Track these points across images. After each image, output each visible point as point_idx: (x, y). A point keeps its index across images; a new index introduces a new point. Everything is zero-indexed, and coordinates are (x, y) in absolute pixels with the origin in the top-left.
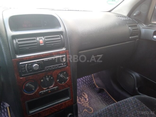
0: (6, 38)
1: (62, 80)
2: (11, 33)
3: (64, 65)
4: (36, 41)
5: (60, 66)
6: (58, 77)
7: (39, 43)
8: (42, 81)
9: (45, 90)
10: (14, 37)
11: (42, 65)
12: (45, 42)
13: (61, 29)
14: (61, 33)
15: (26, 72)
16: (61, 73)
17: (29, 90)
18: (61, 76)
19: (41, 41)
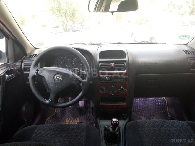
0: (96, 62)
1: (122, 90)
2: (99, 60)
3: (124, 80)
4: (110, 65)
5: (121, 80)
6: (119, 88)
7: (111, 66)
8: (110, 87)
9: (111, 93)
10: (100, 62)
11: (111, 78)
12: (114, 66)
13: (126, 59)
14: (125, 61)
15: (102, 80)
16: (122, 85)
17: (102, 90)
18: (122, 87)
19: (113, 65)
